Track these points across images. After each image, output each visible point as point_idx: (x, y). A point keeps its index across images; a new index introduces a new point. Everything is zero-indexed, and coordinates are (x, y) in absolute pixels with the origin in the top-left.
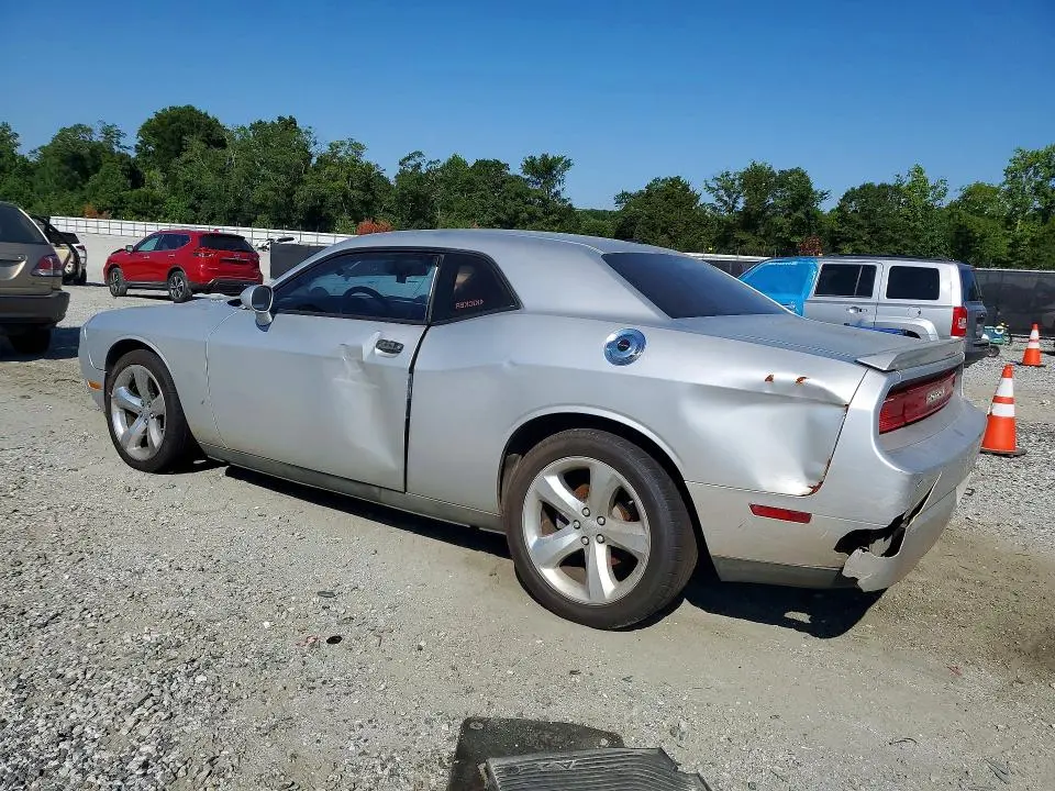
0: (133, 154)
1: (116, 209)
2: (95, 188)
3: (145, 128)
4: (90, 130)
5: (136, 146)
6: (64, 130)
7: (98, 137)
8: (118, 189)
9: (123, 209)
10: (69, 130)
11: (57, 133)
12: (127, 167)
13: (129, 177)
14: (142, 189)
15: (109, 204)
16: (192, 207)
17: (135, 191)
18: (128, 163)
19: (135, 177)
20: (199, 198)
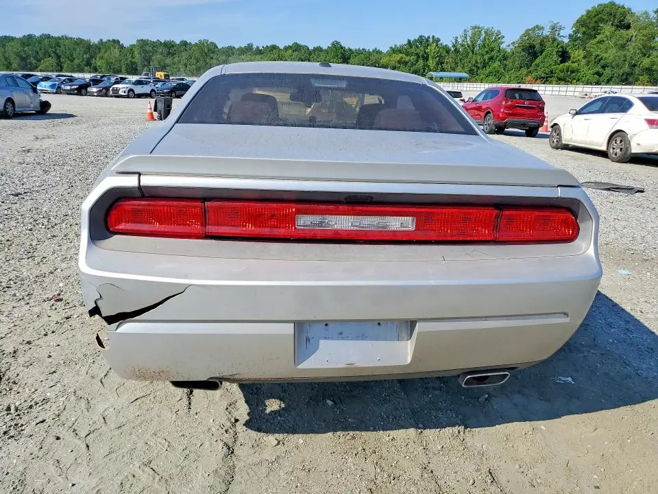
0: (566, 40)
1: (547, 78)
2: (538, 65)
3: (578, 21)
4: (543, 28)
5: (570, 36)
6: (527, 31)
7: (546, 32)
8: (550, 65)
9: (551, 77)
10: (530, 30)
11: (523, 32)
12: (561, 50)
13: (560, 56)
14: (567, 64)
15: (543, 75)
16: (598, 73)
17: (562, 65)
18: (562, 47)
19: (564, 56)
20: (603, 67)
